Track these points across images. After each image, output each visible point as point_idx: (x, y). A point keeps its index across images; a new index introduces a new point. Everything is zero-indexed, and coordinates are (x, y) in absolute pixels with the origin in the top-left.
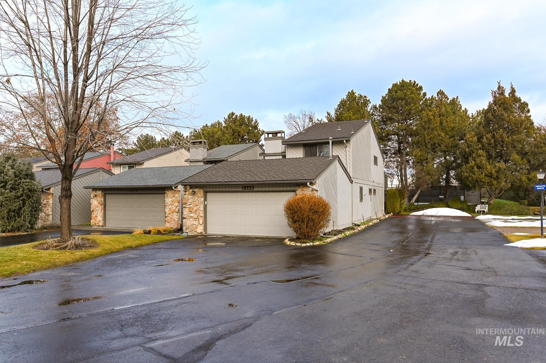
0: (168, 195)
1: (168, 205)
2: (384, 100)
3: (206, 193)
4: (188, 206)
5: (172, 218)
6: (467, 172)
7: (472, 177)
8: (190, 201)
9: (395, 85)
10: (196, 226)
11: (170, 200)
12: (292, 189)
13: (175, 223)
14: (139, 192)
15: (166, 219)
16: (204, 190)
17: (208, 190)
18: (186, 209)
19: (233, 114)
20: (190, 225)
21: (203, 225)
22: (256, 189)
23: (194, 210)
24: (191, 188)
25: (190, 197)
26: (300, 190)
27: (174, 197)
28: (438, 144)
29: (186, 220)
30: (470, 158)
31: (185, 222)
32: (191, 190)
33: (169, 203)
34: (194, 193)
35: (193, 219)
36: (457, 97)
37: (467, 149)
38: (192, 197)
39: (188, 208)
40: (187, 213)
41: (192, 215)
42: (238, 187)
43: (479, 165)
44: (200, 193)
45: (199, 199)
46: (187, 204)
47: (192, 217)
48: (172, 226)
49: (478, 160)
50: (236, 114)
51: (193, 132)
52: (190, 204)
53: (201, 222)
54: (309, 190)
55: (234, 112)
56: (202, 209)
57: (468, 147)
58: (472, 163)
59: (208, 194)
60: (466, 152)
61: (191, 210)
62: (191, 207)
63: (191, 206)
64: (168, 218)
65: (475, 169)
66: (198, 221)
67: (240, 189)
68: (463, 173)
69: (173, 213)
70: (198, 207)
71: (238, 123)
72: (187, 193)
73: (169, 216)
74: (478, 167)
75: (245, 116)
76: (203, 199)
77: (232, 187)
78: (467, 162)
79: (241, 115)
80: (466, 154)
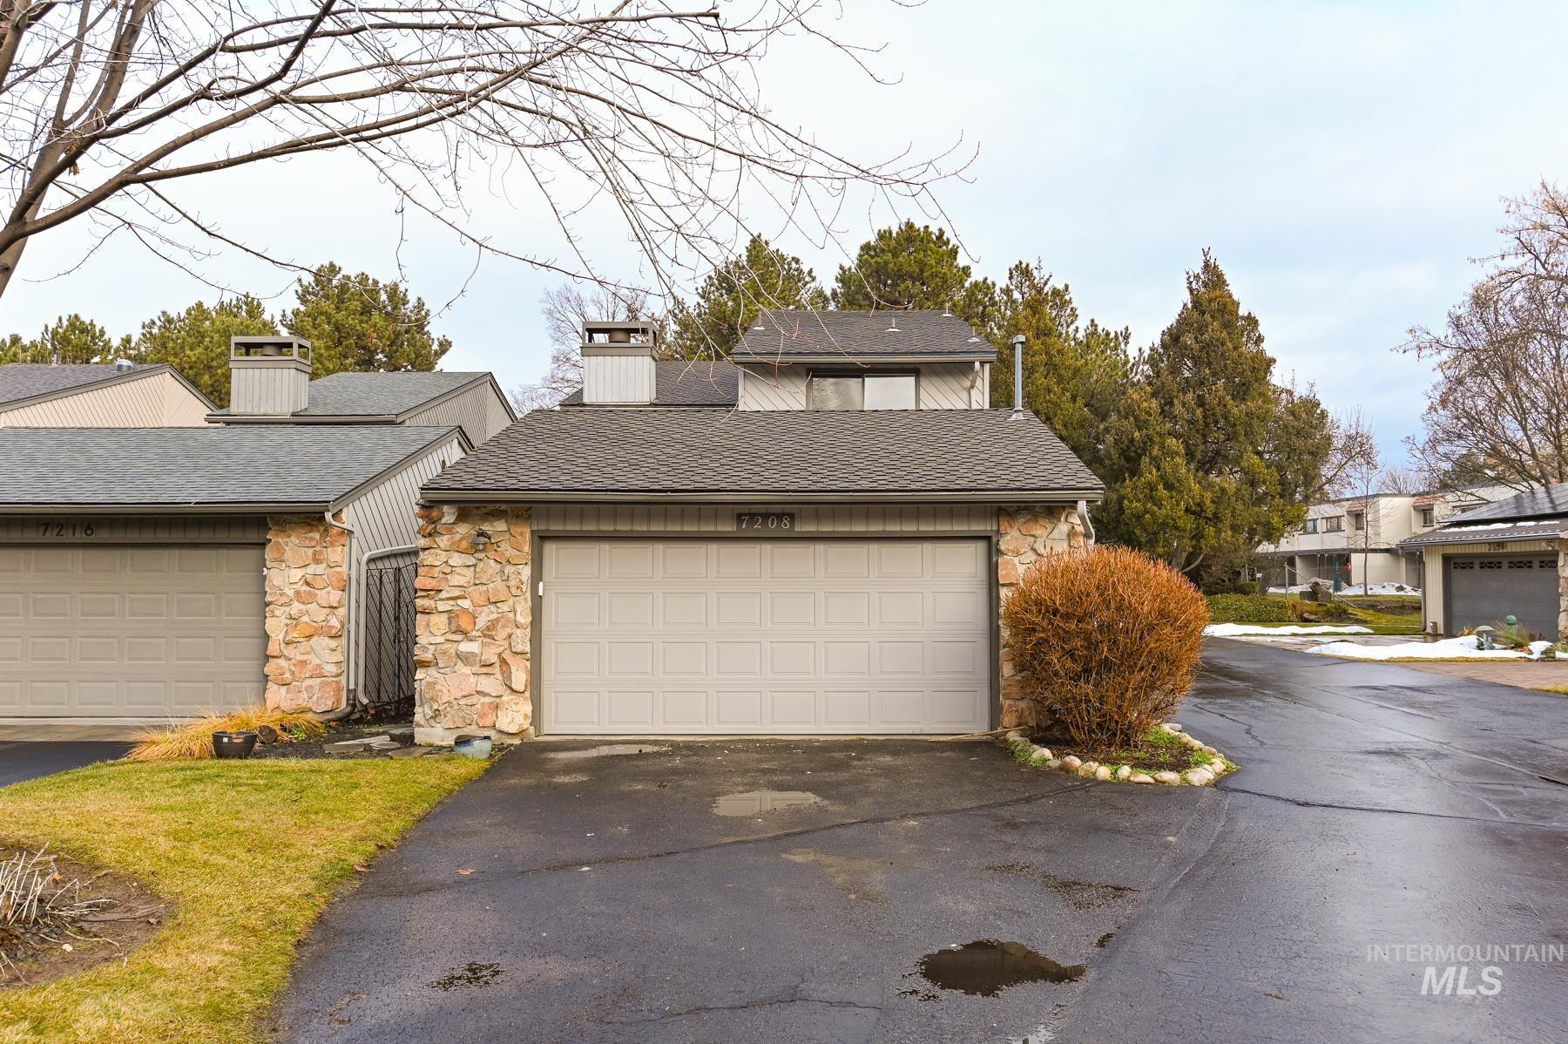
0: (280, 550)
1: (284, 600)
2: (844, 278)
3: (542, 538)
4: (442, 606)
5: (303, 663)
6: (1138, 501)
7: (1153, 514)
8: (455, 580)
9: (884, 236)
10: (487, 700)
11: (296, 575)
12: (978, 527)
13: (323, 685)
14: (104, 535)
15: (270, 668)
16: (535, 528)
17: (556, 527)
18: (434, 619)
19: (333, 269)
20: (458, 695)
21: (527, 694)
22: (802, 528)
23: (482, 622)
24: (462, 517)
25: (456, 559)
26: (1014, 533)
27: (317, 561)
28: (1045, 414)
29: (432, 671)
30: (1145, 460)
31: (431, 685)
32: (463, 529)
33: (291, 593)
34: (480, 544)
35: (476, 669)
36: (1067, 287)
37: (1137, 434)
38: (471, 561)
39: (445, 616)
40: (440, 639)
41: (465, 647)
42: (716, 517)
43: (1171, 479)
44: (514, 540)
45: (509, 569)
46: (444, 595)
47: (465, 658)
48: (303, 700)
49: (1166, 466)
50: (343, 272)
51: (159, 323)
52: (457, 593)
53: (520, 678)
54: (1055, 534)
55: (337, 264)
56: (524, 618)
57: (1140, 429)
58: (1151, 475)
59: (550, 548)
60: (1132, 441)
61: (464, 623)
62: (464, 610)
63: (465, 604)
64: (282, 662)
65: (1162, 492)
66: (499, 676)
67: (729, 528)
68: (1126, 502)
69: (310, 637)
70: (504, 607)
71: (356, 305)
72: (443, 541)
73: (289, 651)
74: (1169, 487)
75: (376, 282)
76: (526, 572)
77: (682, 517)
78: (1135, 472)
79: (363, 278)
80: (1133, 448)
